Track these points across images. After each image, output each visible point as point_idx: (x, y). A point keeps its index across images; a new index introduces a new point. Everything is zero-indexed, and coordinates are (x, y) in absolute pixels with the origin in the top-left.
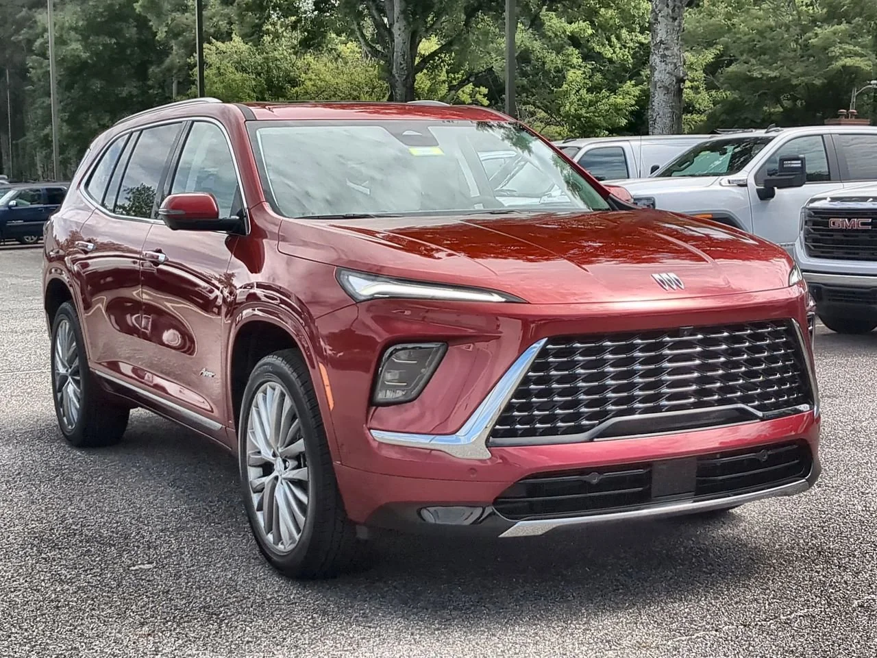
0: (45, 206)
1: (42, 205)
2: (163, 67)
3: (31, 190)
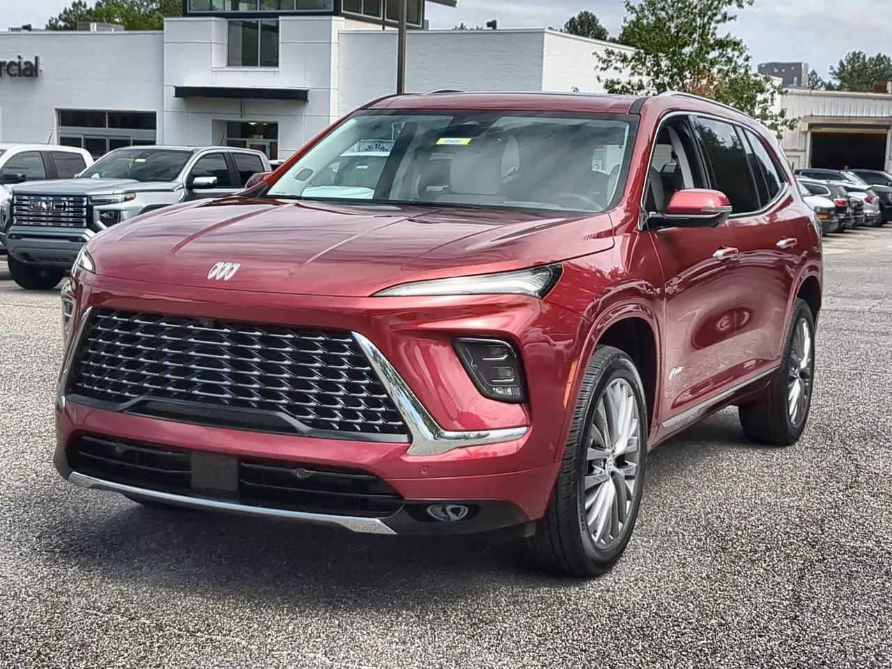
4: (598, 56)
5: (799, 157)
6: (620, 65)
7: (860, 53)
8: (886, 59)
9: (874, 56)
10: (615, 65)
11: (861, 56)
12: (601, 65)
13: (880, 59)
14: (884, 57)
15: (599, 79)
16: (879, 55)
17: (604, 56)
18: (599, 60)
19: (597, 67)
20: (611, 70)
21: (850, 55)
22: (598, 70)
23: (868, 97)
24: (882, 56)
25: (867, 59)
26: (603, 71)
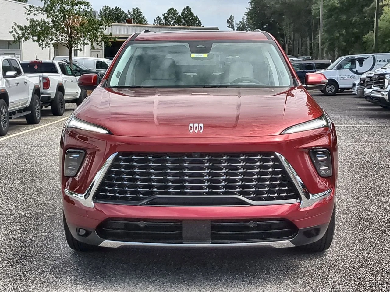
0: (304, 71)
1: (302, 71)
2: (370, 7)
3: (307, 63)
4: (26, 8)
5: (100, 52)
6: (36, 13)
7: (108, 6)
8: (119, 8)
9: (114, 7)
10: (34, 12)
11: (109, 7)
12: (28, 12)
13: (117, 9)
14: (118, 8)
15: (27, 18)
16: (116, 7)
17: (29, 9)
18: (27, 10)
19: (25, 13)
20: (32, 14)
21: (104, 7)
22: (26, 14)
23: (126, 26)
24: (117, 7)
25: (111, 9)
26: (28, 15)
